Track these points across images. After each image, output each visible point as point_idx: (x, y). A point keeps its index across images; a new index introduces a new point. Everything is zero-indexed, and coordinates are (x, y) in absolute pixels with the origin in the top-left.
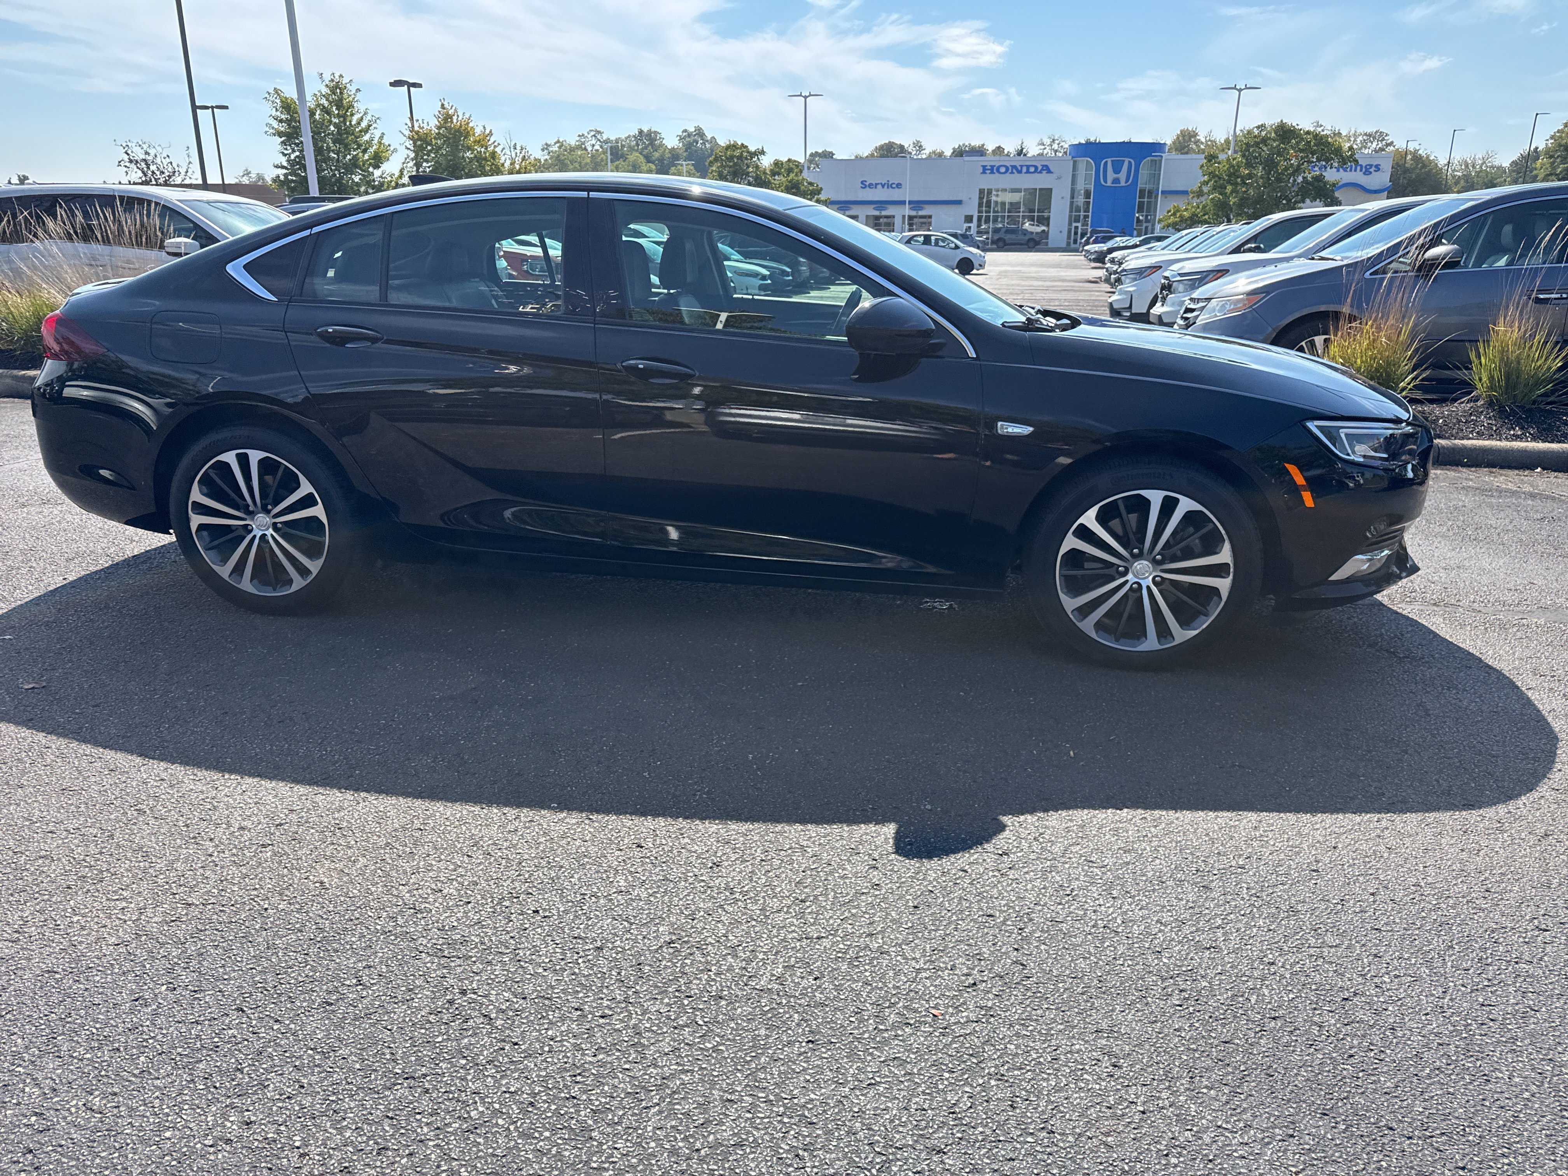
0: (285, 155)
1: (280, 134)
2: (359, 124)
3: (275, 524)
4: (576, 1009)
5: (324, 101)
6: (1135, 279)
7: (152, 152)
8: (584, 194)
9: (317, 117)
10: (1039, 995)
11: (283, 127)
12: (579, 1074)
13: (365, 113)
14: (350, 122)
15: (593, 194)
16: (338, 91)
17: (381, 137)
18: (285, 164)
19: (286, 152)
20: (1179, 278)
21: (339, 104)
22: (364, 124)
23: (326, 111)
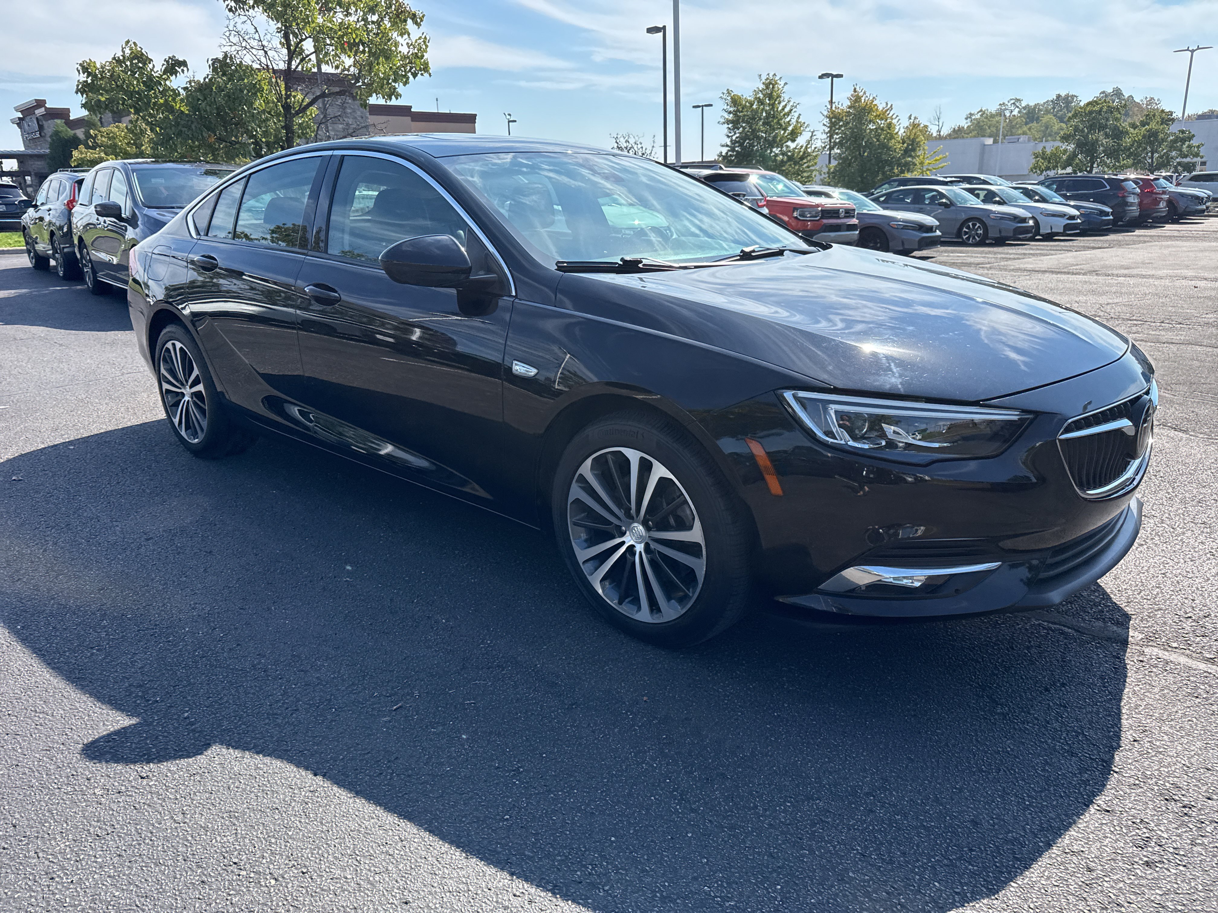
0: (728, 136)
1: (728, 122)
2: (783, 109)
3: (191, 394)
5: (761, 95)
7: (632, 141)
8: (330, 153)
9: (754, 107)
11: (731, 117)
13: (789, 101)
14: (777, 108)
16: (771, 86)
17: (799, 118)
18: (729, 143)
19: (730, 135)
21: (770, 96)
22: (787, 110)
23: (761, 102)
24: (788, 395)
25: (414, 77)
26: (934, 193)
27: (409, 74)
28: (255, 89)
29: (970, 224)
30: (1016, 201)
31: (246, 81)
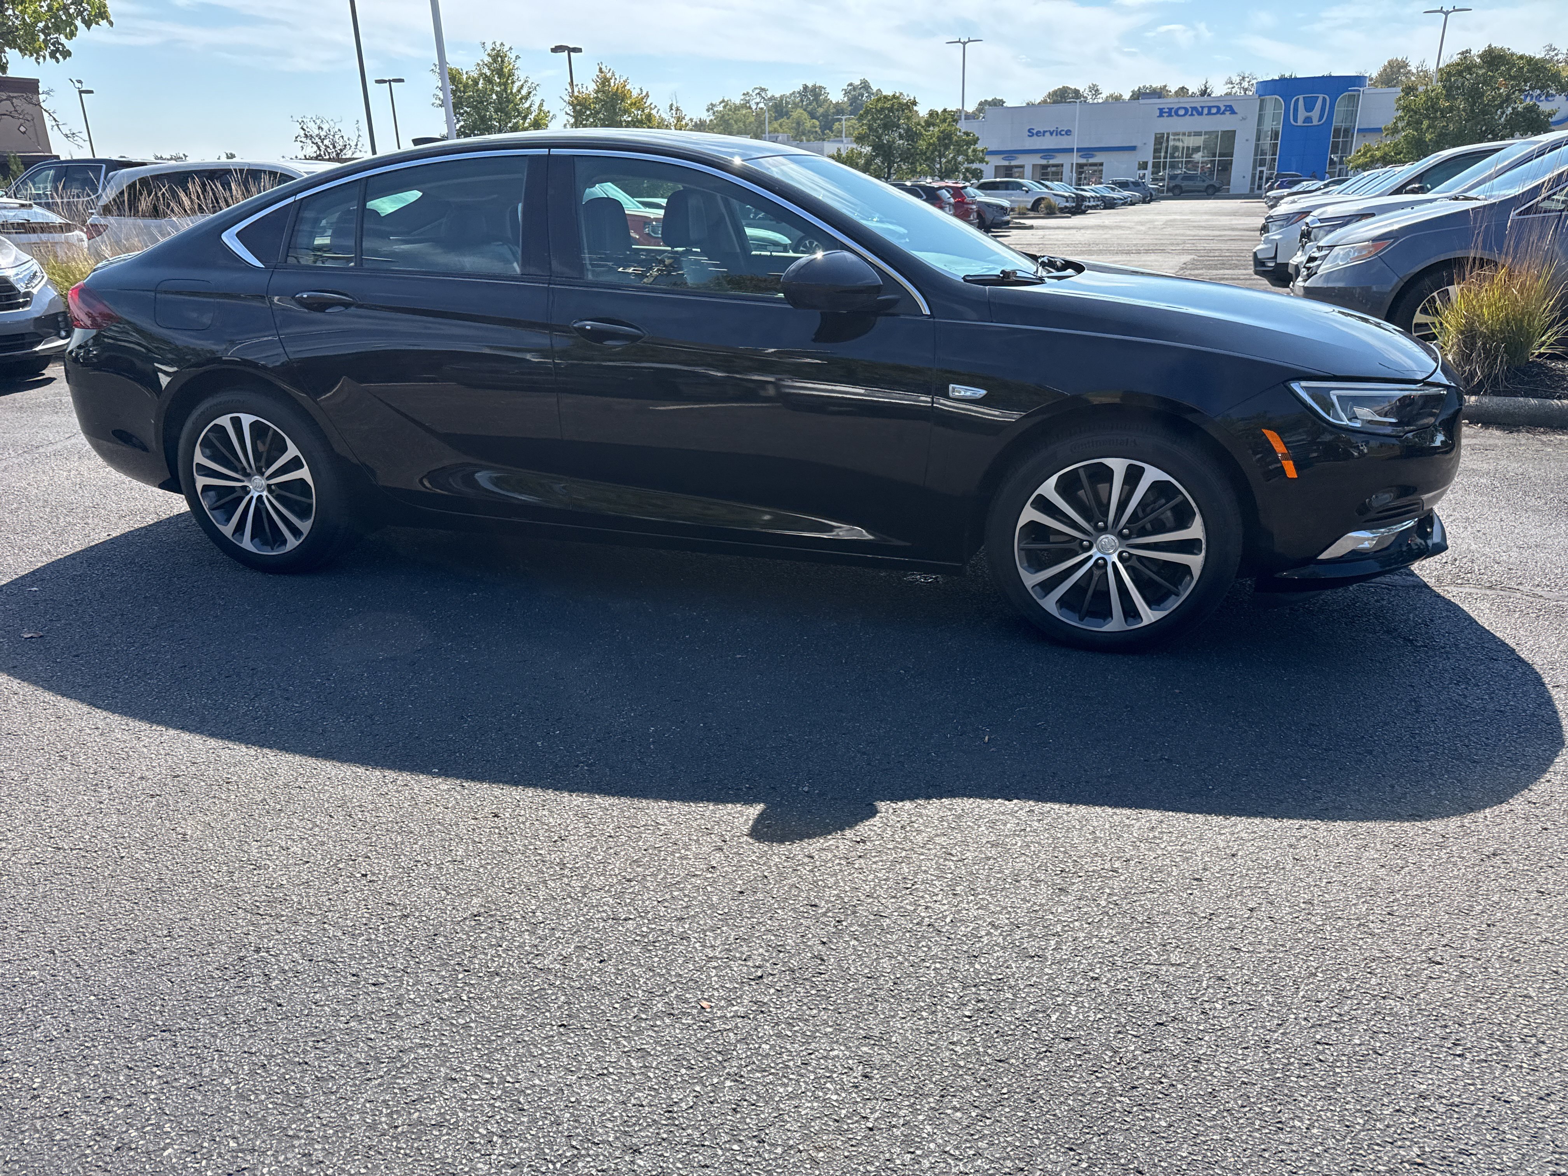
3: (269, 486)
4: (354, 975)
5: (487, 71)
6: (1282, 226)
7: (325, 127)
8: (545, 151)
9: (480, 86)
10: (823, 993)
12: (323, 1040)
13: (525, 81)
14: (511, 90)
15: (554, 151)
16: (499, 59)
17: (541, 105)
20: (1319, 224)
21: (500, 73)
24: (1296, 387)
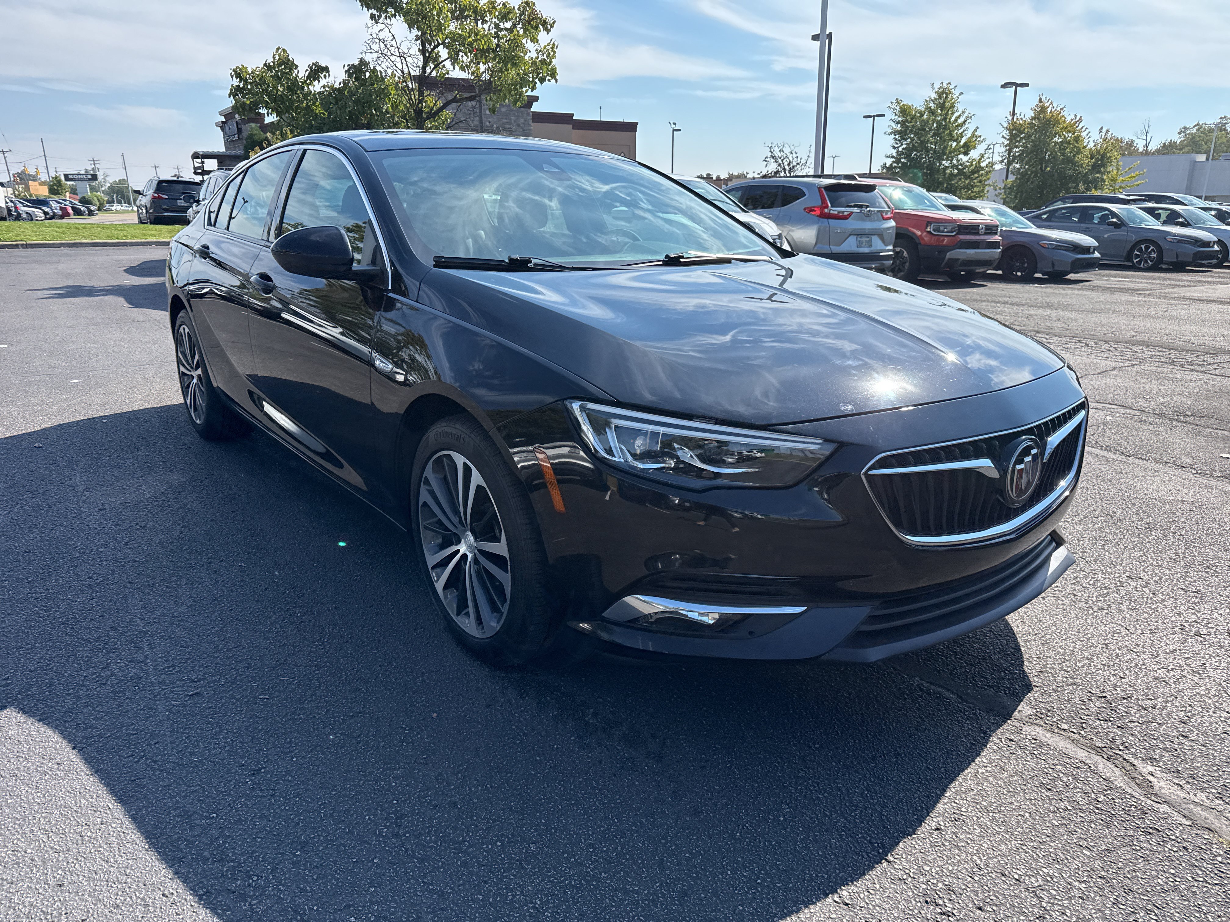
0: (894, 147)
1: (895, 132)
2: (956, 120)
5: (932, 105)
7: (787, 150)
9: (925, 117)
11: (899, 127)
13: (963, 112)
14: (950, 119)
16: (944, 95)
17: (975, 131)
18: (895, 155)
19: (896, 146)
21: (942, 107)
22: (960, 121)
23: (932, 112)
24: (576, 406)
25: (541, 83)
26: (1106, 212)
27: (537, 80)
28: (383, 93)
29: (1143, 246)
30: (1204, 223)
31: (375, 86)
